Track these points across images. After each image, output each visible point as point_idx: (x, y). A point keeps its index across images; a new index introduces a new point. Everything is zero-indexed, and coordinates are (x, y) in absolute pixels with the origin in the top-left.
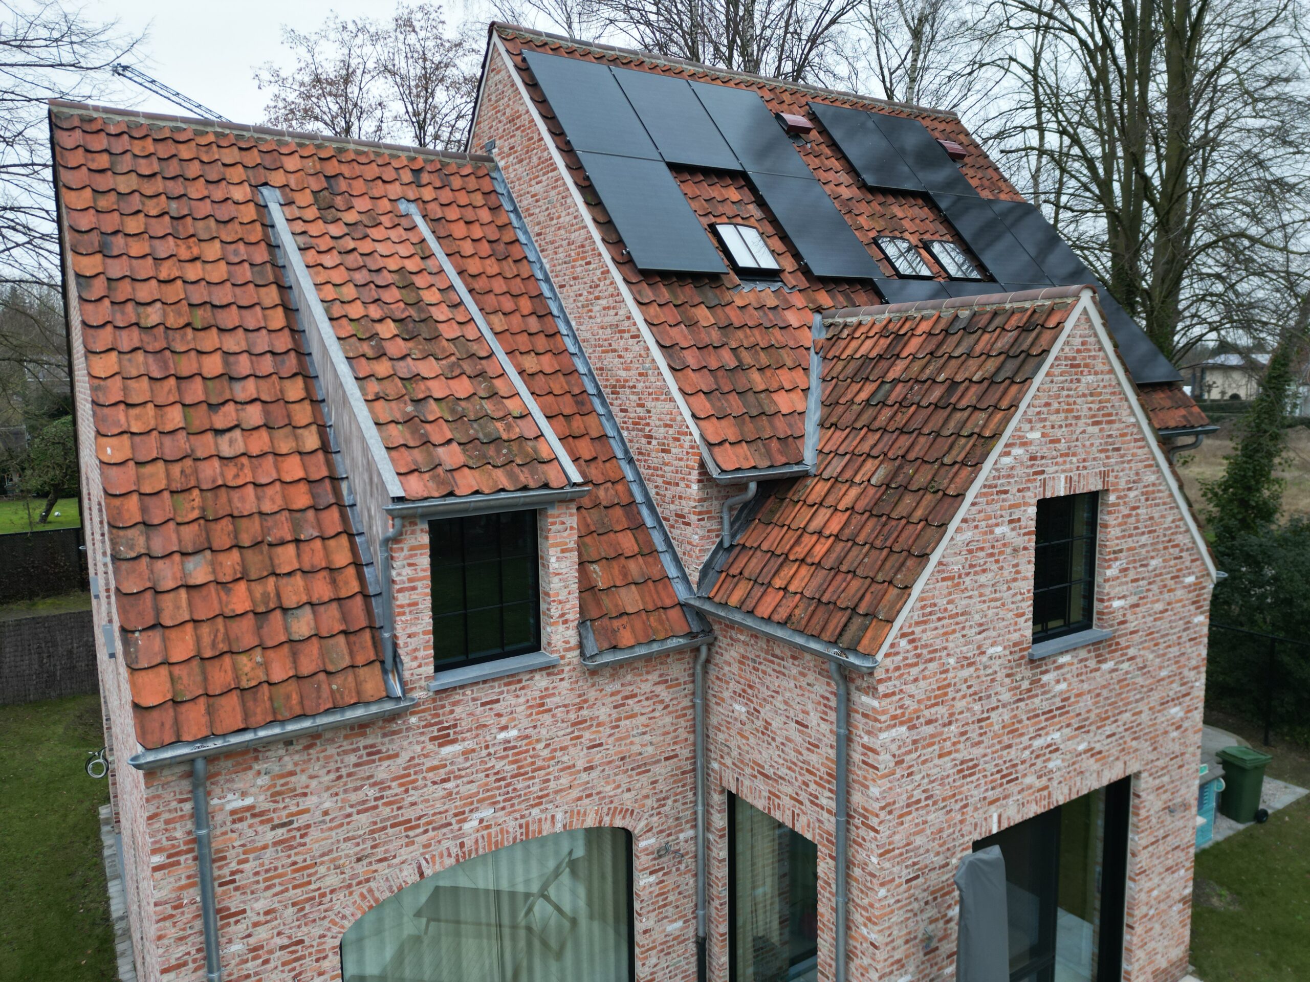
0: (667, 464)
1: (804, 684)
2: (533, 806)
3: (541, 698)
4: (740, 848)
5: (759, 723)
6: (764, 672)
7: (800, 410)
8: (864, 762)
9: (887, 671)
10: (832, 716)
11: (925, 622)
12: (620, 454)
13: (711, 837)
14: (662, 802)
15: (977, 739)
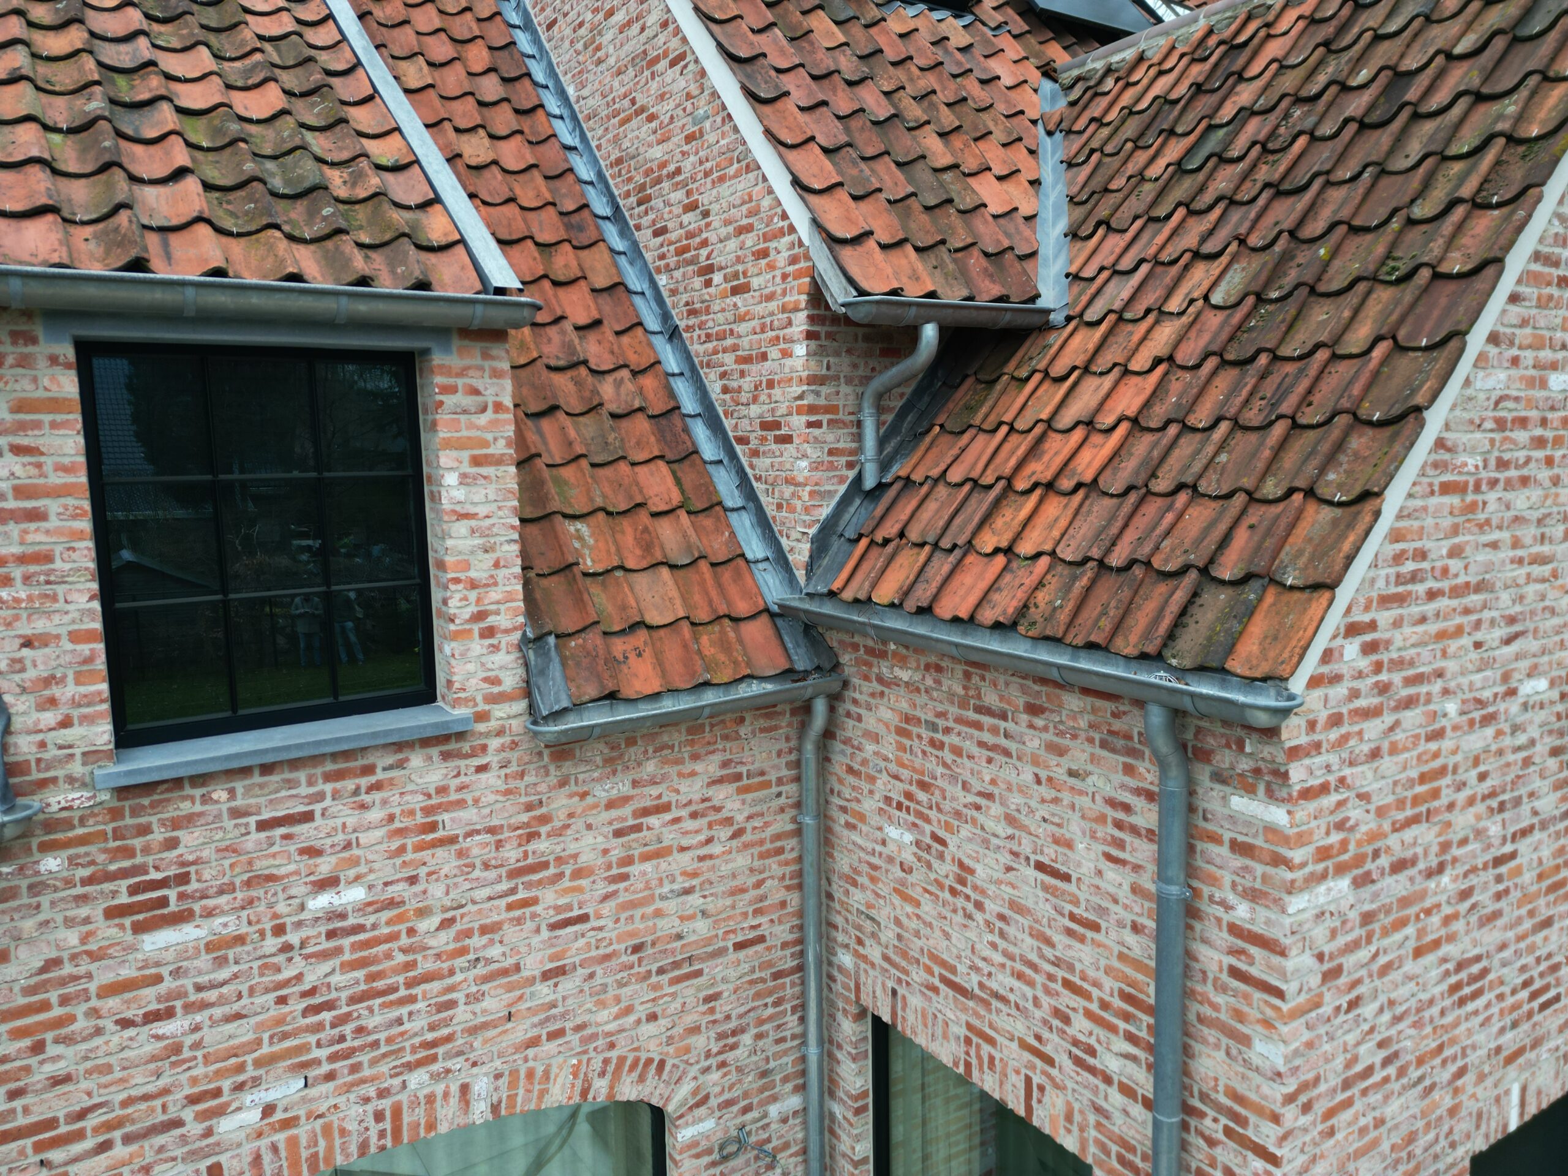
0: (741, 319)
1: (1060, 774)
2: (410, 1067)
3: (428, 811)
4: (898, 1132)
5: (945, 869)
6: (957, 751)
7: (1025, 210)
8: (1234, 972)
9: (1312, 725)
10: (1143, 851)
11: (1400, 599)
12: (652, 323)
13: (837, 1110)
14: (729, 1039)
15: (1492, 907)
